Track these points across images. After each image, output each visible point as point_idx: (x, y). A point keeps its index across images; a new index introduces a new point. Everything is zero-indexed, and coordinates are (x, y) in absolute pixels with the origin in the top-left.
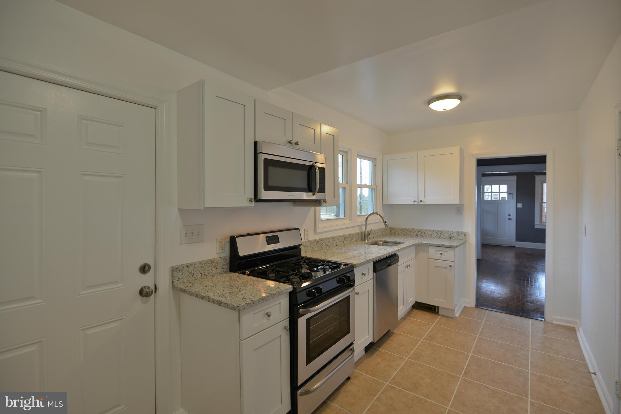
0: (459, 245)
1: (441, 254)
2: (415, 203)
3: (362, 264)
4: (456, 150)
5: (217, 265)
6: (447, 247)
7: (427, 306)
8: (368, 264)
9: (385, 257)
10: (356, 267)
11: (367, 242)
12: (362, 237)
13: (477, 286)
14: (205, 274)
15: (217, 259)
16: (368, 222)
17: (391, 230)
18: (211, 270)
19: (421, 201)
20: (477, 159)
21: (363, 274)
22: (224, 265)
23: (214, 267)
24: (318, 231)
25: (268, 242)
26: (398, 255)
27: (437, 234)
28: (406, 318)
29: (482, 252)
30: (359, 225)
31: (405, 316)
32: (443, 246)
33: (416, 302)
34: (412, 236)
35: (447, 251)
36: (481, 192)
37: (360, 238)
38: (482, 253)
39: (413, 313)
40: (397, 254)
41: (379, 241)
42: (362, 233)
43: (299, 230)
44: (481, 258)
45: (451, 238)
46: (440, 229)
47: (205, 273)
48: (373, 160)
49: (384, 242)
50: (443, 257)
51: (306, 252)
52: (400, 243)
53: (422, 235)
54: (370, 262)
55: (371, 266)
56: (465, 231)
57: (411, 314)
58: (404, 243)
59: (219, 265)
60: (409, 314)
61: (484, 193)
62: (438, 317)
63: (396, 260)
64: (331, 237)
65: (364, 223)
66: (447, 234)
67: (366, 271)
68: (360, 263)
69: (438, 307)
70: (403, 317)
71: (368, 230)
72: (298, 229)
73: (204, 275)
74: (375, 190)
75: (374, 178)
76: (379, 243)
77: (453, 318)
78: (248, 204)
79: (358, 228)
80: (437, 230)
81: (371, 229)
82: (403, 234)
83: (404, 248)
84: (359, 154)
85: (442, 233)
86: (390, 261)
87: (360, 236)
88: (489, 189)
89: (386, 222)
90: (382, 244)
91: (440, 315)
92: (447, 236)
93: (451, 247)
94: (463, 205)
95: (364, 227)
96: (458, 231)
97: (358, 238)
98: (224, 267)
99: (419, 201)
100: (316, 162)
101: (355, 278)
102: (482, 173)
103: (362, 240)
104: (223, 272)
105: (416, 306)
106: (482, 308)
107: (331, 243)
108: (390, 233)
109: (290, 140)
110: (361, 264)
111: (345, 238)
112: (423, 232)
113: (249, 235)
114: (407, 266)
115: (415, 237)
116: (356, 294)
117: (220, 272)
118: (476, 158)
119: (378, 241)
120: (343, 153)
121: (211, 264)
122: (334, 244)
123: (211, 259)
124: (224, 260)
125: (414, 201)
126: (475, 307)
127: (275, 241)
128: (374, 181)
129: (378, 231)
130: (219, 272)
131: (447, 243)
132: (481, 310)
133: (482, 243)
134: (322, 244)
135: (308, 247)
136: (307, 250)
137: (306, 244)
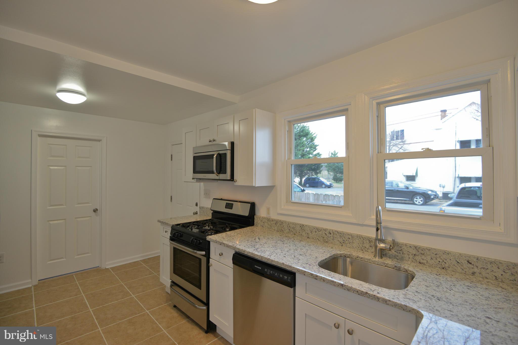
8: (227, 248)
25: (226, 207)
100: (220, 151)
109: (209, 140)
113: (221, 199)
122: (304, 234)
134: (282, 226)
135: (265, 223)
136: (264, 225)
137: (263, 219)
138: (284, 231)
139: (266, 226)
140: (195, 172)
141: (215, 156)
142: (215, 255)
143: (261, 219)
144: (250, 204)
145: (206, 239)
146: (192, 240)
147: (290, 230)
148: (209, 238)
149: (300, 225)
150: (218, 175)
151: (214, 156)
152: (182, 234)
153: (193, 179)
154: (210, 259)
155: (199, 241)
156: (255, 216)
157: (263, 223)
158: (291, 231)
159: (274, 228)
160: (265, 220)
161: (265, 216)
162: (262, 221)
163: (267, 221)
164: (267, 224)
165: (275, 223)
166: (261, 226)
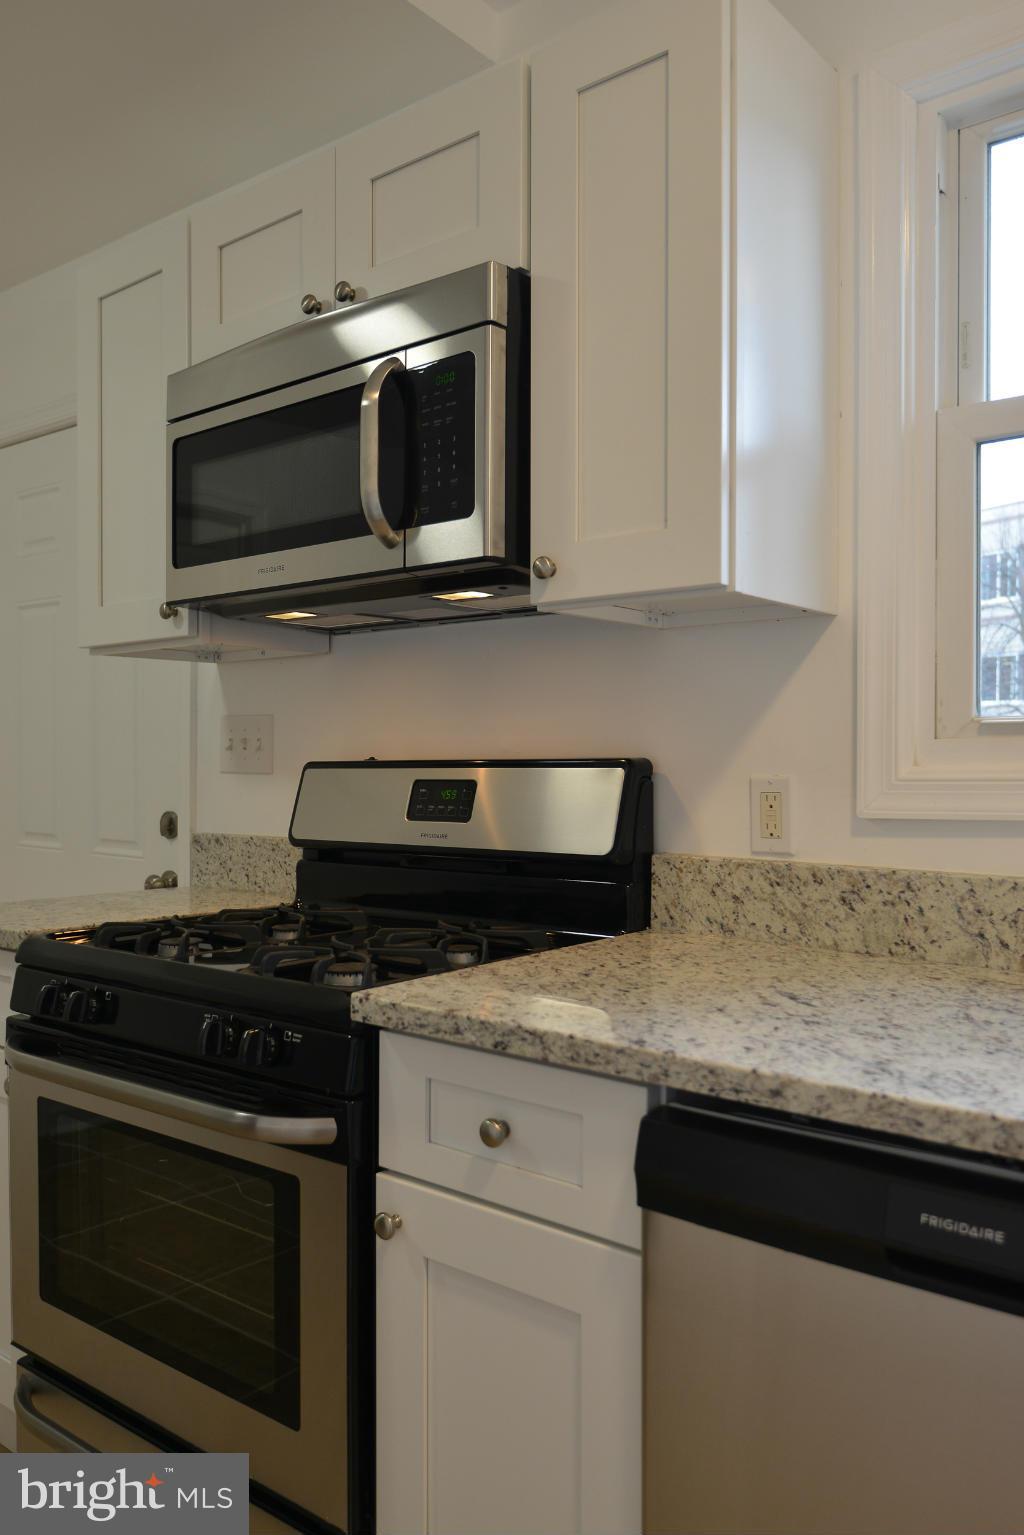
100: (406, 349)
109: (305, 300)
127: (450, 807)
134: (912, 912)
135: (749, 905)
136: (734, 917)
137: (728, 879)
138: (928, 946)
139: (753, 926)
140: (185, 551)
141: (370, 400)
142: (430, 1141)
143: (713, 878)
144: (620, 772)
145: (347, 1010)
146: (213, 1027)
147: (981, 936)
148: (374, 1002)
150: (399, 539)
151: (364, 403)
152: (114, 997)
153: (171, 609)
154: (379, 1175)
155: (278, 1033)
156: (654, 858)
157: (731, 904)
159: (827, 936)
160: (745, 879)
161: (744, 855)
162: (718, 892)
163: (768, 889)
164: (768, 906)
165: (837, 893)
166: (715, 927)
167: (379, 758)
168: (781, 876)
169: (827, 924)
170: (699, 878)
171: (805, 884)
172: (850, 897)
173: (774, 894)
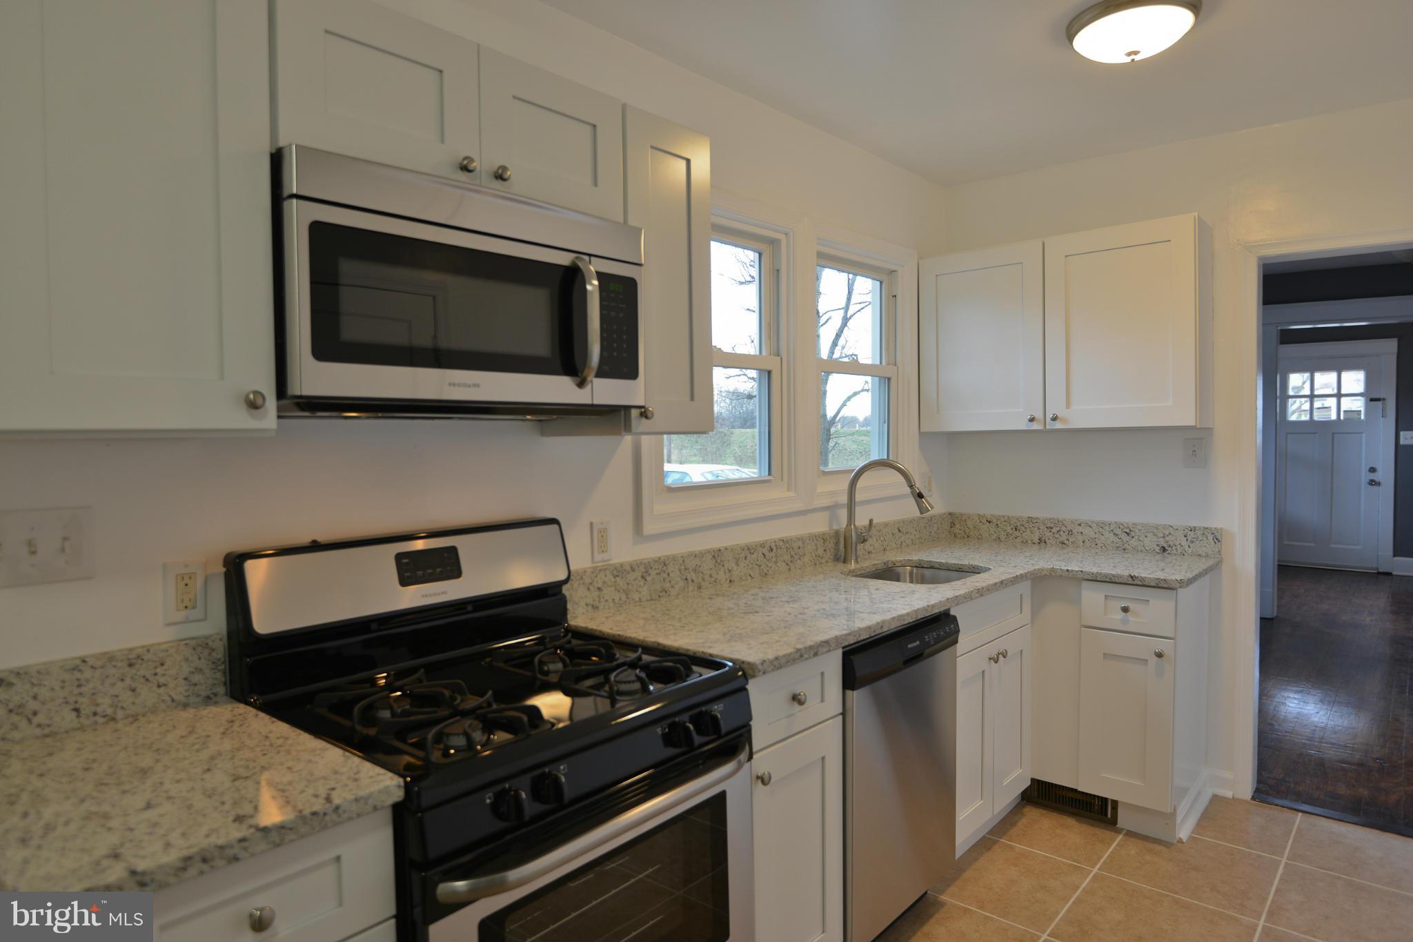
0: (1195, 579)
1: (1125, 610)
2: (1036, 426)
3: (783, 661)
4: (1182, 228)
5: (159, 670)
6: (1146, 583)
7: (1071, 795)
8: (814, 659)
9: (894, 626)
10: (753, 676)
11: (853, 565)
12: (837, 549)
13: (1260, 711)
14: (99, 710)
15: (164, 647)
16: (859, 497)
17: (953, 524)
18: (129, 693)
19: (1055, 419)
20: (1262, 263)
21: (796, 699)
22: (199, 670)
23: (142, 680)
24: (649, 528)
25: (407, 574)
26: (954, 618)
27: (1116, 535)
28: (995, 842)
29: (1281, 593)
30: (830, 504)
31: (991, 832)
32: (1133, 582)
33: (1033, 780)
34: (1025, 543)
35: (1148, 601)
36: (1275, 396)
37: (829, 555)
38: (1280, 597)
39: (1024, 820)
40: (952, 613)
41: (901, 561)
42: (837, 533)
43: (556, 526)
44: (1275, 615)
45: (1164, 550)
46: (1127, 518)
47: (97, 705)
48: (885, 276)
49: (920, 566)
50: (1133, 622)
51: (595, 608)
52: (975, 570)
53: (1061, 539)
54: (825, 649)
55: (833, 665)
56: (1219, 526)
57: (1014, 824)
58: (990, 569)
59: (173, 672)
60: (1005, 825)
61: (1286, 397)
62: (1113, 840)
63: (946, 638)
64: (709, 551)
65: (844, 499)
66: (1150, 535)
67: (808, 688)
68: (777, 658)
69: (1115, 804)
70: (984, 837)
71: (857, 524)
72: (554, 521)
73: (95, 714)
74: (893, 382)
75: (888, 340)
76: (900, 570)
77: (1167, 845)
78: (243, 420)
79: (824, 516)
80: (1116, 523)
81: (871, 521)
82: (994, 537)
83: (981, 592)
84: (822, 249)
85: (1133, 534)
86: (918, 643)
87: (831, 545)
88: (1306, 384)
89: (920, 496)
90: (911, 573)
91: (1119, 831)
92: (1151, 542)
93: (1161, 586)
94: (1209, 430)
95: (843, 514)
96: (1193, 525)
97: (820, 552)
98: (197, 678)
99: (1048, 420)
100: (590, 255)
101: (751, 720)
102: (1279, 328)
103: (837, 559)
104: (193, 700)
105: (1036, 794)
106: (1280, 802)
107: (709, 572)
108: (950, 532)
109: (465, 158)
110: (779, 664)
111: (767, 553)
112: (1064, 529)
113: (315, 547)
114: (994, 655)
115: (1036, 547)
116: (760, 781)
117: (175, 697)
118: (1260, 259)
119: (897, 564)
120: (762, 247)
121: (127, 669)
122: (722, 576)
123: (131, 650)
124: (200, 649)
125: (1032, 420)
126: (1253, 798)
127: (439, 570)
128: (888, 349)
129: (900, 528)
130: (173, 700)
131: (1149, 569)
132: (1275, 812)
133: (1279, 561)
134: (666, 575)
135: (605, 591)
136: (598, 599)
137: (596, 579)
138: (671, 589)
139: (607, 601)
143: (588, 580)
147: (686, 579)
149: (713, 554)
157: (597, 593)
158: (690, 583)
159: (636, 597)
160: (603, 576)
162: (591, 587)
163: (613, 580)
164: (613, 588)
165: (640, 574)
166: (590, 607)
167: (322, 538)
168: (619, 571)
169: (637, 591)
170: (581, 582)
171: (628, 573)
172: (645, 574)
173: (616, 582)
